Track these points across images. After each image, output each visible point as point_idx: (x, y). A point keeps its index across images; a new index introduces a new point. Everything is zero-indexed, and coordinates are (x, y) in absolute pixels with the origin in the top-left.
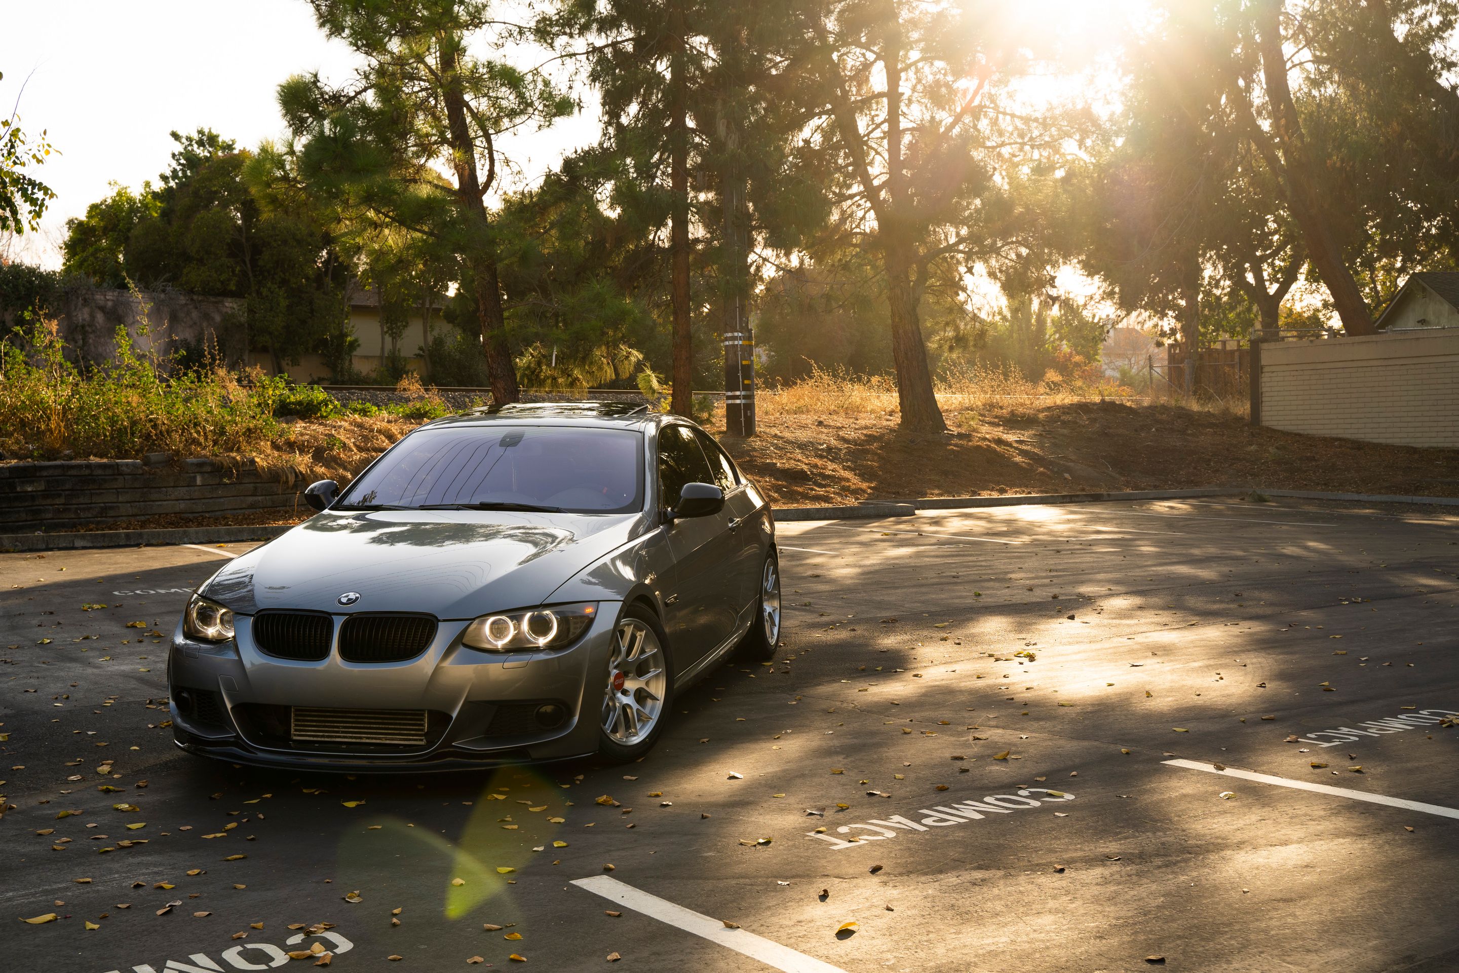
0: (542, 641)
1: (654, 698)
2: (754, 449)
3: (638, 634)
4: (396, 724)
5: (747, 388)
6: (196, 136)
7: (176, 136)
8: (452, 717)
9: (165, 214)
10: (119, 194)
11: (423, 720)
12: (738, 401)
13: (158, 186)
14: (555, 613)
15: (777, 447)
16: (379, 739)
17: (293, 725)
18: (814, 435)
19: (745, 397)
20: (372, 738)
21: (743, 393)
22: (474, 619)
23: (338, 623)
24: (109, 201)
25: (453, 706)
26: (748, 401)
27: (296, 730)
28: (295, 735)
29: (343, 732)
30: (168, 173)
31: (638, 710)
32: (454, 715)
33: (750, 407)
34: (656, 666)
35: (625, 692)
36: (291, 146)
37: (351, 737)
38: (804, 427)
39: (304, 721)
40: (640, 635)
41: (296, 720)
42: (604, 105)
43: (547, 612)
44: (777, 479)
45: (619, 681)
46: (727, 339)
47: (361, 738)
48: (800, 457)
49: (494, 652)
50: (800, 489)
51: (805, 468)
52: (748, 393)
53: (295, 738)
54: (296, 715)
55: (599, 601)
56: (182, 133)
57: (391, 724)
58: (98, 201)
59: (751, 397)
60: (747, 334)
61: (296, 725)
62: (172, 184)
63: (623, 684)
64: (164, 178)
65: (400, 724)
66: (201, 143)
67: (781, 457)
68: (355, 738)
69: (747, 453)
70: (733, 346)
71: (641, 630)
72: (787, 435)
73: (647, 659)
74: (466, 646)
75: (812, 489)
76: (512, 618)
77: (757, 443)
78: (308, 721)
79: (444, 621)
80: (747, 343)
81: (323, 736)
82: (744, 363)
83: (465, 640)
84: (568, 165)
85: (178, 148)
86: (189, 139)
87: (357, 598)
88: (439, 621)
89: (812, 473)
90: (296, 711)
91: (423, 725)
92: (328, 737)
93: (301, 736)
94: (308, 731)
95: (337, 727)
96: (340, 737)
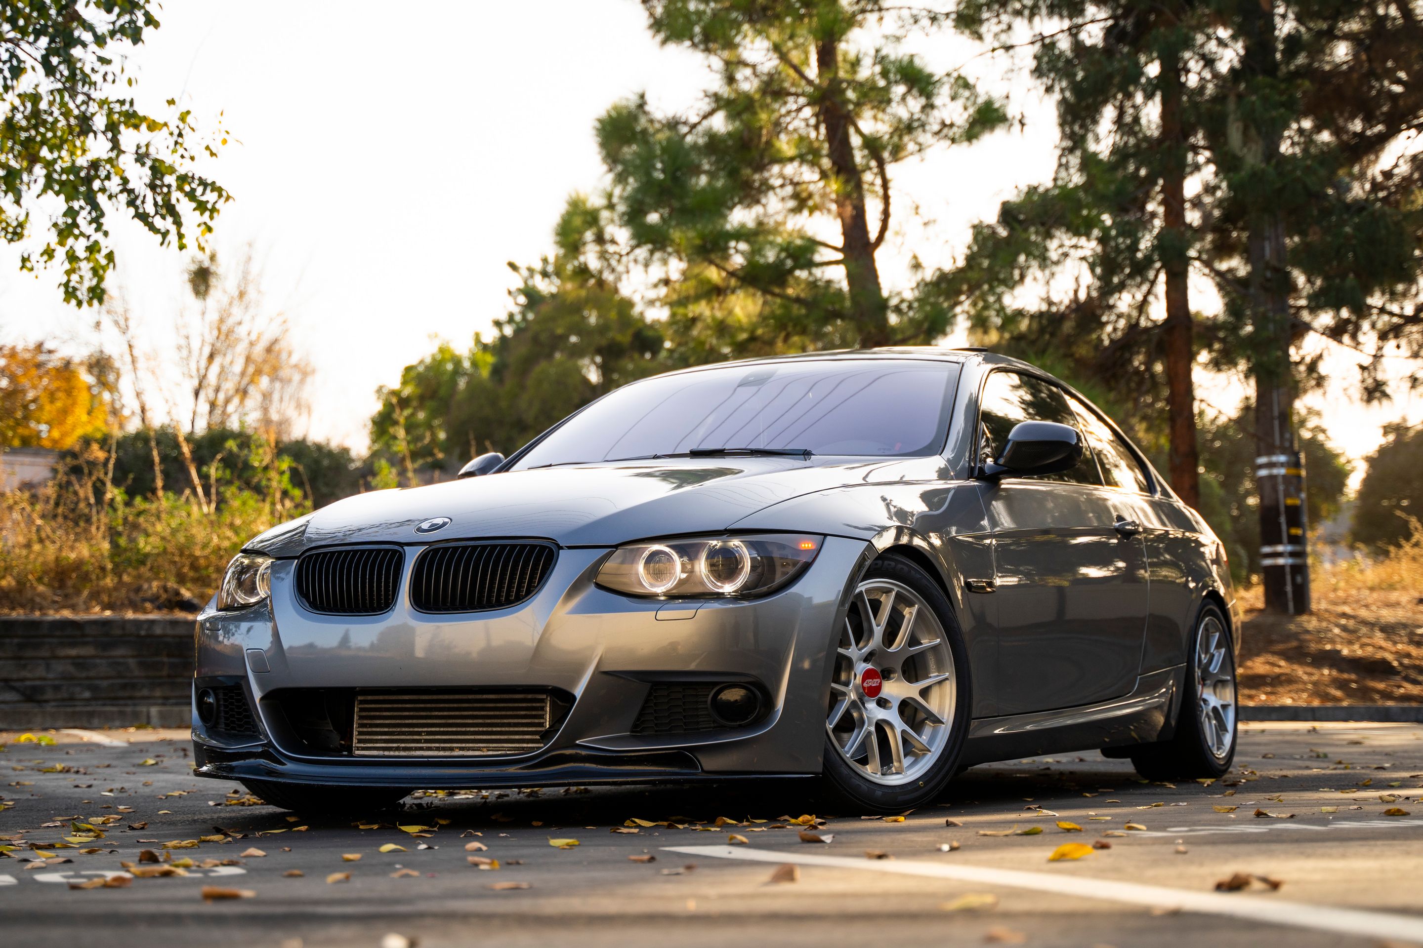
0: (728, 588)
1: (937, 721)
2: (1307, 632)
3: (906, 612)
4: (503, 725)
5: (1295, 540)
6: (538, 266)
7: (513, 266)
8: (574, 698)
9: (497, 371)
10: (442, 350)
11: (542, 717)
12: (1281, 561)
13: (490, 336)
14: (751, 545)
15: (1344, 628)
16: (479, 749)
17: (355, 733)
18: (1410, 614)
19: (1292, 554)
20: (469, 749)
21: (1289, 548)
22: (616, 547)
23: (410, 560)
24: (428, 360)
25: (575, 679)
26: (1298, 561)
27: (360, 741)
28: (358, 748)
29: (427, 741)
30: (503, 317)
31: (903, 732)
32: (579, 691)
33: (1300, 570)
34: (940, 668)
35: (883, 703)
36: (610, 196)
37: (438, 749)
38: (1396, 605)
39: (371, 726)
40: (910, 613)
42: (1062, 125)
43: (735, 542)
44: (1341, 671)
45: (873, 683)
46: (1261, 467)
47: (452, 749)
48: (1383, 643)
49: (647, 598)
50: (1381, 686)
51: (1389, 657)
52: (1298, 548)
53: (357, 752)
54: (361, 717)
55: (825, 535)
56: (522, 264)
58: (414, 362)
59: (1300, 554)
60: (1293, 459)
61: (360, 733)
62: (508, 331)
63: (878, 689)
64: (498, 324)
65: (509, 725)
66: (545, 274)
67: (1350, 643)
68: (444, 749)
69: (1295, 636)
70: (1272, 477)
71: (911, 604)
72: (1363, 613)
73: (922, 654)
74: (599, 586)
75: (1399, 687)
76: (682, 551)
77: (1311, 623)
78: (378, 726)
79: (570, 548)
80: (1293, 471)
81: (398, 749)
82: (1290, 502)
83: (601, 579)
84: (1008, 213)
85: (517, 282)
86: (531, 271)
87: (445, 523)
88: (562, 548)
89: (1401, 664)
90: (361, 710)
91: (541, 725)
92: (405, 749)
93: (363, 749)
94: (377, 741)
95: (419, 733)
96: (421, 749)
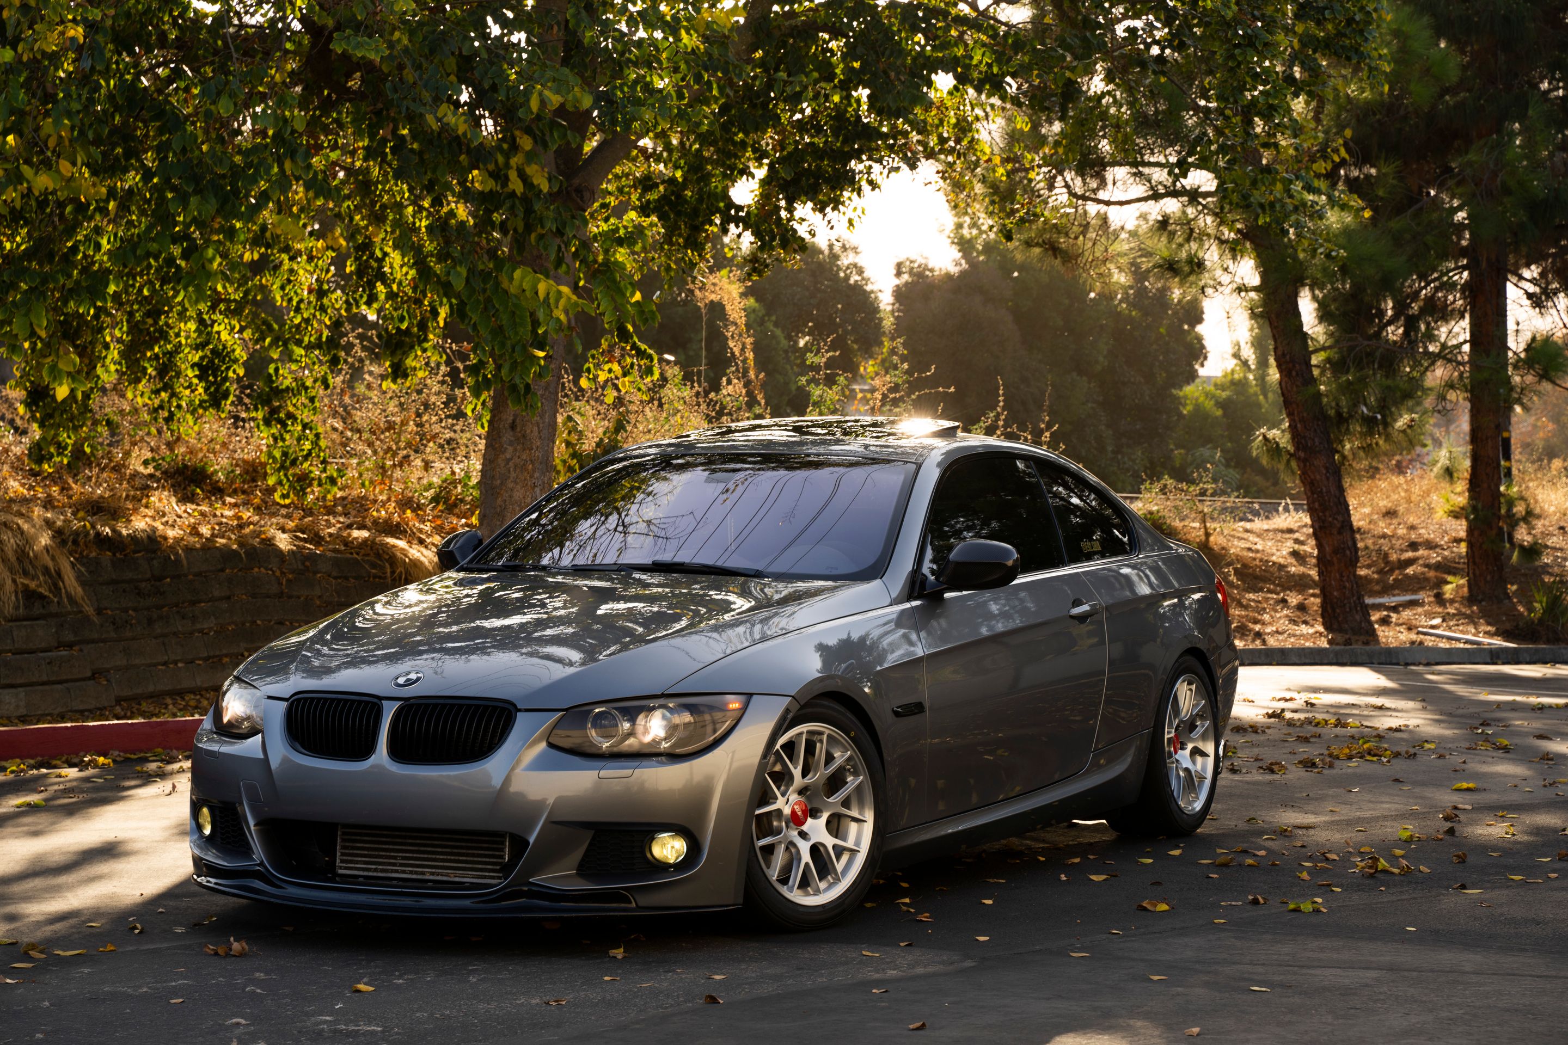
4: (467, 855)
8: (529, 843)
11: (503, 850)
14: (685, 707)
16: (447, 875)
17: (338, 854)
20: (438, 874)
22: (567, 710)
23: (389, 711)
25: (530, 827)
27: (342, 861)
28: (341, 868)
29: (401, 865)
32: (532, 840)
37: (411, 872)
39: (353, 848)
41: (343, 847)
43: (671, 705)
47: (423, 873)
49: (592, 756)
53: (340, 871)
54: (343, 840)
55: (751, 694)
57: (463, 855)
61: (342, 854)
65: (473, 855)
68: (416, 873)
74: (551, 745)
78: (358, 848)
79: (525, 710)
81: (376, 870)
83: (553, 738)
87: (418, 679)
88: (520, 710)
90: (344, 833)
91: (502, 857)
92: (382, 871)
93: (346, 868)
94: (357, 862)
95: (395, 858)
96: (397, 871)
